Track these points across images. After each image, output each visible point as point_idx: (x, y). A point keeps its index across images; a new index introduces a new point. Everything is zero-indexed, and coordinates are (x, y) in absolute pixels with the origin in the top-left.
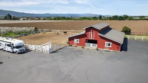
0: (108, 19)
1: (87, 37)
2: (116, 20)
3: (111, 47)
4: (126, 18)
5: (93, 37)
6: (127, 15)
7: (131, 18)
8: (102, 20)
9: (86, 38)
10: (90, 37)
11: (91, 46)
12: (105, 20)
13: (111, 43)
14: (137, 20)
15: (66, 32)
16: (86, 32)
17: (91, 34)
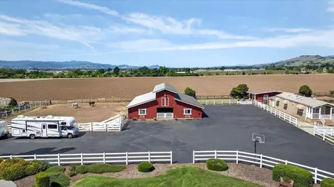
0: (132, 74)
1: (158, 104)
2: (148, 76)
3: (191, 114)
4: (165, 73)
5: (167, 104)
6: (166, 67)
7: (172, 72)
8: (121, 76)
9: (158, 106)
10: (163, 104)
11: (165, 117)
12: (128, 76)
13: (191, 109)
14: (182, 75)
15: (93, 103)
16: (157, 97)
17: (164, 99)
